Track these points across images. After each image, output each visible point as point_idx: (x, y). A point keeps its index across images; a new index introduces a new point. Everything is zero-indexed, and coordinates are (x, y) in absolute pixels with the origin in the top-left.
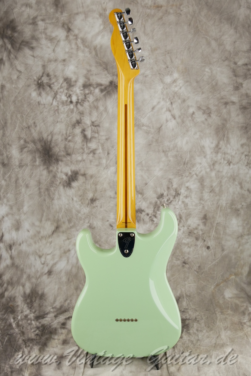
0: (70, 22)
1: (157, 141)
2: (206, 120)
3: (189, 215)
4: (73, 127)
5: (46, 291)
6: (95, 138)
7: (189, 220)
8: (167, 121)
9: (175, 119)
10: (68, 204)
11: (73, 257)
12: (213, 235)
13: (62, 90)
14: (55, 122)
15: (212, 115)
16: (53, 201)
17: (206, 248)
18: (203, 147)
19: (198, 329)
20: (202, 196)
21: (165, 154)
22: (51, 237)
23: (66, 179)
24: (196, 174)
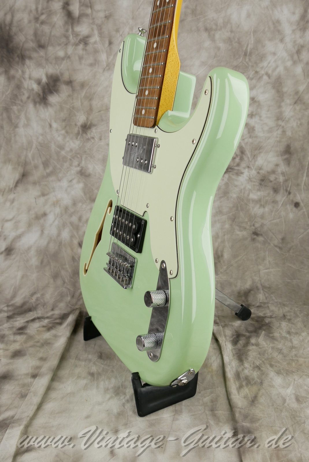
1: (194, 12)
3: (258, 149)
6: (87, 15)
7: (259, 158)
10: (42, 135)
11: (51, 225)
12: (304, 181)
16: (17, 129)
17: (293, 206)
18: (278, 22)
19: (291, 331)
20: (281, 113)
21: (209, 35)
22: (14, 191)
23: (38, 90)
24: (267, 74)
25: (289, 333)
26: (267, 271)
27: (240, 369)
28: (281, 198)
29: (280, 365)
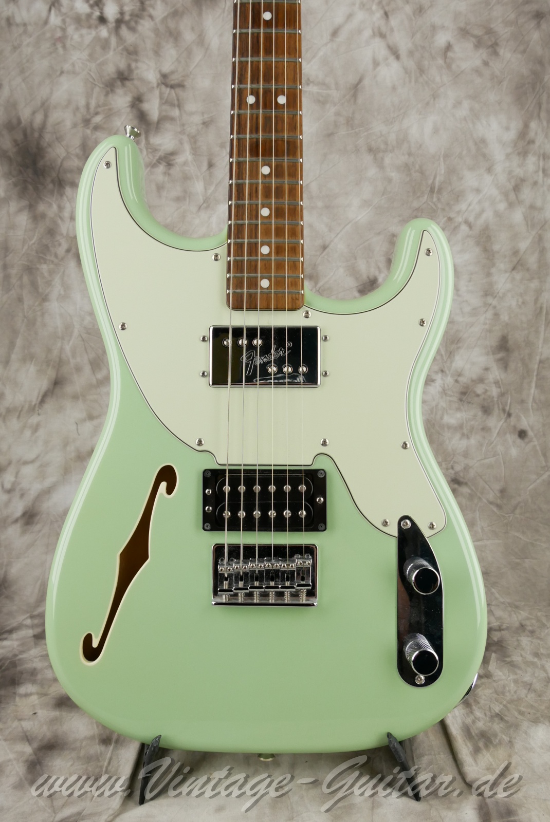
1: (350, 122)
2: (486, 64)
3: (455, 342)
4: (109, 89)
5: (14, 571)
6: (172, 119)
7: (457, 358)
8: (376, 64)
9: (398, 57)
12: (532, 395)
14: (54, 74)
15: (501, 52)
16: (47, 304)
17: (517, 436)
18: (483, 141)
19: (539, 652)
20: (491, 284)
21: (375, 159)
22: (38, 410)
24: (467, 222)
25: (536, 655)
26: (480, 543)
27: (469, 721)
28: (495, 422)
29: (535, 712)
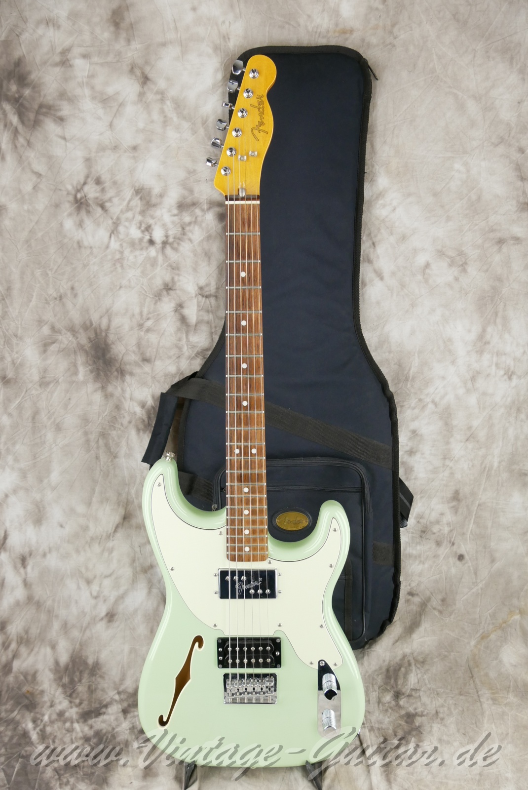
0: (147, 63)
2: (457, 279)
3: (419, 493)
4: (157, 298)
5: (104, 656)
6: (207, 323)
7: (419, 505)
8: (364, 284)
9: (382, 279)
12: (471, 529)
13: (129, 215)
14: (115, 288)
15: (469, 269)
16: (117, 460)
17: (457, 559)
18: (450, 340)
22: (113, 538)
23: (142, 415)
24: (433, 402)
26: (421, 640)
28: (443, 551)
